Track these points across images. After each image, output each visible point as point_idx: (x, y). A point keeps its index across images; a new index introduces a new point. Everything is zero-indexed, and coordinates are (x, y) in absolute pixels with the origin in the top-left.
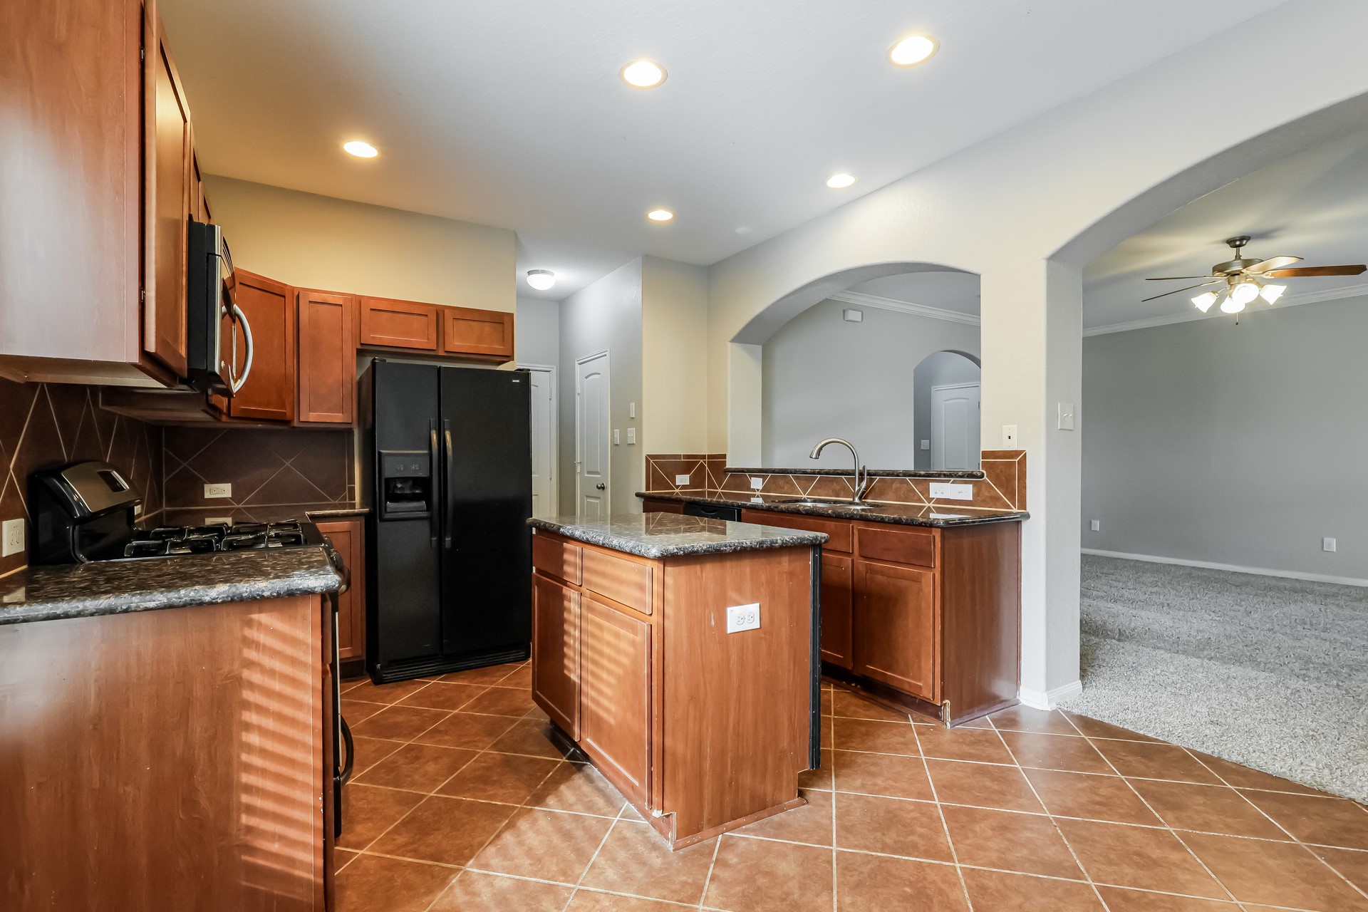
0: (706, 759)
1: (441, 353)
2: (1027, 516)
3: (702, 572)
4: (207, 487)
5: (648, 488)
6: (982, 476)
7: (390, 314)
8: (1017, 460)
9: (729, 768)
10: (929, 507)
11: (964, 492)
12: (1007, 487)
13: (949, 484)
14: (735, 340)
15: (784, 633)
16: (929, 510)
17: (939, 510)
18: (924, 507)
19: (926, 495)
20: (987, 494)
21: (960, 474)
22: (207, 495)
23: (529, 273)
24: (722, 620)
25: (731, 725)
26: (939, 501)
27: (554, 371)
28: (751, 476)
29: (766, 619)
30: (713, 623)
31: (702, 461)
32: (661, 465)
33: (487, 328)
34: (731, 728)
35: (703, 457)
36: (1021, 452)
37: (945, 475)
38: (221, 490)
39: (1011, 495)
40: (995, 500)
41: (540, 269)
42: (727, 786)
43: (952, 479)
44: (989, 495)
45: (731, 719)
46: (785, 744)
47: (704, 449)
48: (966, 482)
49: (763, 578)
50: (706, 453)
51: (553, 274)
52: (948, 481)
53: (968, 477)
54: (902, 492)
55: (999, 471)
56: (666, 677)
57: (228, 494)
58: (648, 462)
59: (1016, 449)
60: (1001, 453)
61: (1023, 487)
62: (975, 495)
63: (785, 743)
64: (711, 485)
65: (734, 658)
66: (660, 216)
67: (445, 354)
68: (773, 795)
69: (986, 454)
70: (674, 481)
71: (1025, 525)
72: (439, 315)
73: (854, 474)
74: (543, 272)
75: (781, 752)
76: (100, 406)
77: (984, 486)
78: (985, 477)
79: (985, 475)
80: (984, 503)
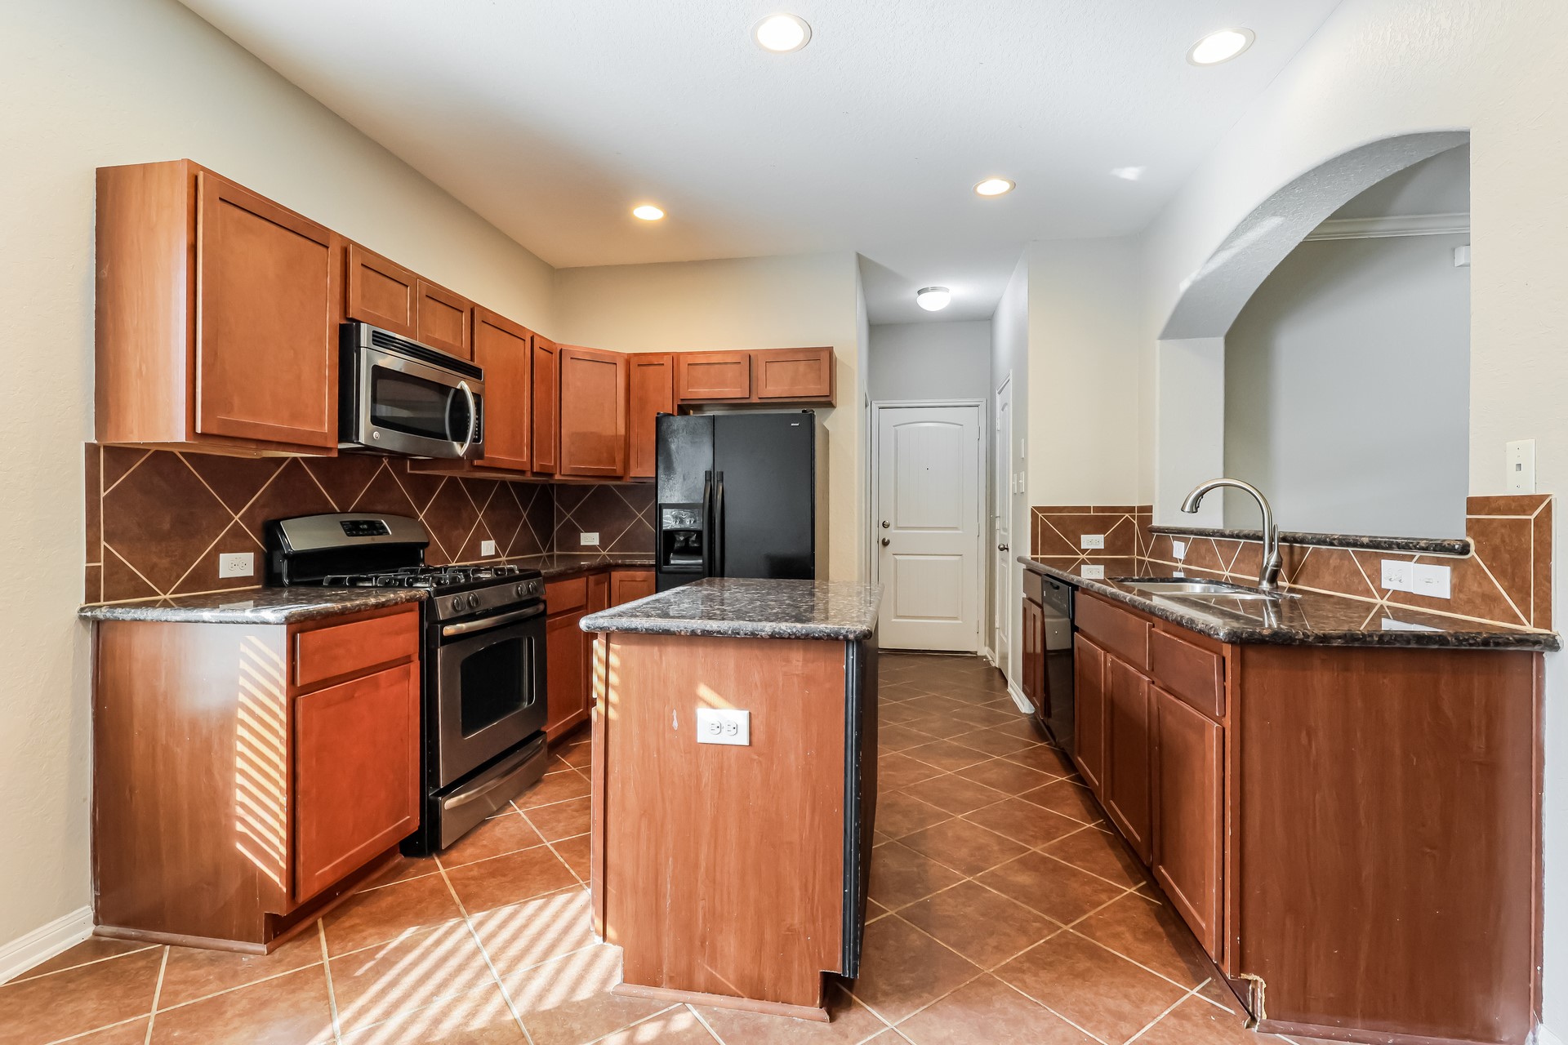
0: (665, 896)
1: (755, 400)
2: (1552, 644)
3: (661, 656)
4: (583, 535)
5: (1034, 551)
6: (1465, 549)
7: (706, 366)
8: (1532, 518)
9: (701, 921)
10: (1382, 606)
11: (1434, 580)
12: (1513, 576)
13: (1412, 563)
14: (1166, 335)
15: (794, 760)
16: (1381, 613)
17: (1398, 615)
18: (1373, 605)
19: (1376, 584)
20: (1475, 588)
21: (1423, 544)
22: (583, 543)
23: (920, 292)
24: (690, 724)
25: (703, 864)
26: (1397, 596)
27: (983, 405)
28: (1175, 539)
29: (760, 736)
30: (675, 724)
31: (1127, 515)
32: (1058, 522)
33: (802, 367)
34: (702, 869)
35: (1131, 509)
36: (1542, 498)
37: (1400, 546)
38: (590, 539)
39: (1519, 590)
40: (1491, 601)
41: (929, 286)
42: (698, 943)
43: (1418, 554)
44: (1480, 590)
45: (702, 857)
46: (796, 921)
47: (1128, 497)
48: (1440, 562)
49: (757, 678)
50: (1136, 504)
51: (947, 290)
52: (1411, 558)
53: (1435, 550)
54: (1343, 575)
55: (1497, 541)
56: (611, 778)
57: (596, 542)
58: (1034, 516)
59: (1533, 493)
60: (1501, 503)
61: (1544, 578)
62: (1456, 588)
63: (796, 918)
64: (1140, 553)
65: (707, 777)
66: (993, 187)
67: (759, 401)
68: (775, 985)
69: (1474, 505)
70: (1078, 543)
71: (1553, 663)
72: (749, 360)
73: (1261, 538)
74: (934, 289)
75: (788, 930)
76: (408, 471)
77: (1470, 571)
78: (1473, 552)
79: (1472, 548)
80: (1470, 606)
